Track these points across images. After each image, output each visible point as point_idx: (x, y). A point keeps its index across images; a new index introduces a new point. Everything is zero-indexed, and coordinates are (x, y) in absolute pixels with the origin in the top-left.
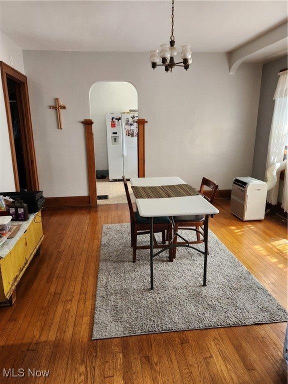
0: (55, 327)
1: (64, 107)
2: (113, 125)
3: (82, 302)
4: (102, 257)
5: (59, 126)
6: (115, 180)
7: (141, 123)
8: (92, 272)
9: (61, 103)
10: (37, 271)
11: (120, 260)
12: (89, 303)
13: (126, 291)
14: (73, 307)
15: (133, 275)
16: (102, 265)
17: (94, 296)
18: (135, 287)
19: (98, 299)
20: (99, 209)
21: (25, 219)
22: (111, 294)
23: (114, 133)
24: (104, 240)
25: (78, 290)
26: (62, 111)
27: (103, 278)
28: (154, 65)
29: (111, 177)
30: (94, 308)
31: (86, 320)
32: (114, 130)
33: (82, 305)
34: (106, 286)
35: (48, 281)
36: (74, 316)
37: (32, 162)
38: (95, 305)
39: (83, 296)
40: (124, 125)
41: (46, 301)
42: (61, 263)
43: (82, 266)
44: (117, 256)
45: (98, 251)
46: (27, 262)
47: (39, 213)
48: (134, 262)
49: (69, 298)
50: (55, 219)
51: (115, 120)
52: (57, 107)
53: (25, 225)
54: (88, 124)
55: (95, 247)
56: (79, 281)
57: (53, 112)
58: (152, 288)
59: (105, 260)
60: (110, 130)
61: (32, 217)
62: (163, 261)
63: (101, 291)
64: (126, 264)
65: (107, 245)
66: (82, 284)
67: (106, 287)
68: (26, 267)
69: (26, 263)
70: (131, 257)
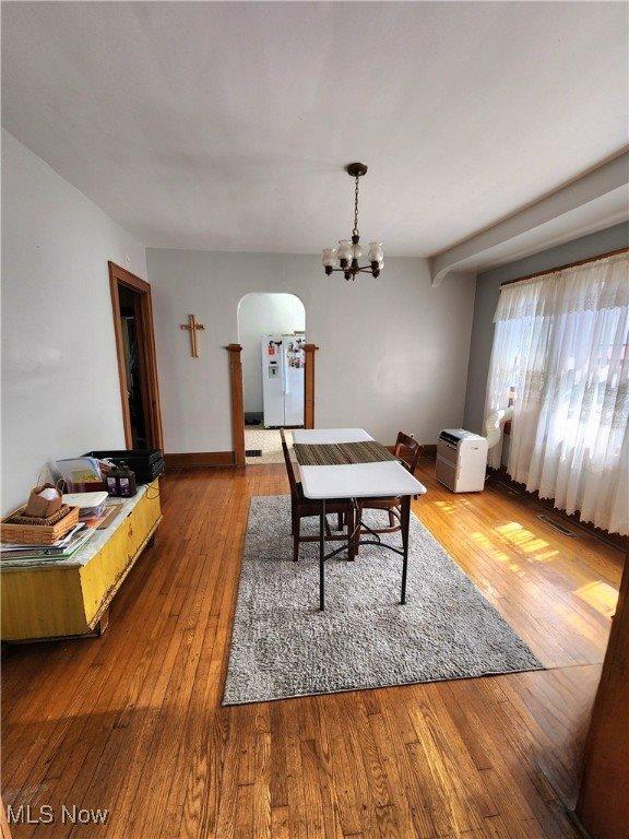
0: (164, 679)
1: (201, 327)
2: (271, 352)
3: (211, 631)
4: (247, 551)
5: (194, 354)
6: (272, 428)
7: (310, 350)
8: (230, 576)
9: (198, 321)
10: (147, 575)
11: (274, 558)
12: (222, 634)
13: (281, 612)
14: (196, 640)
15: (293, 583)
16: (248, 566)
17: (232, 620)
18: (296, 606)
19: (237, 627)
20: (248, 470)
21: (131, 493)
22: (258, 619)
23: (272, 363)
24: (252, 523)
25: (206, 609)
26: (198, 333)
27: (246, 588)
28: (329, 270)
29: (267, 423)
30: (230, 645)
31: (216, 666)
32: (273, 358)
33: (210, 638)
34: (251, 602)
35: (161, 593)
36: (197, 658)
37: (154, 403)
38: (231, 637)
39: (214, 620)
40: (286, 351)
41: (155, 630)
42: (185, 561)
43: (216, 564)
44: (270, 551)
45: (243, 541)
46: (131, 561)
47: (155, 484)
48: (295, 560)
49: (191, 623)
50: (185, 486)
51: (275, 345)
52: (192, 327)
53: (130, 504)
54: (234, 350)
55: (238, 533)
56: (210, 592)
57: (185, 334)
58: (322, 608)
59: (252, 557)
60: (266, 359)
61: (142, 491)
62: (339, 560)
63: (242, 612)
64: (283, 564)
65: (256, 532)
66: (214, 599)
67: (250, 605)
68: (128, 570)
69: (129, 564)
70: (291, 552)
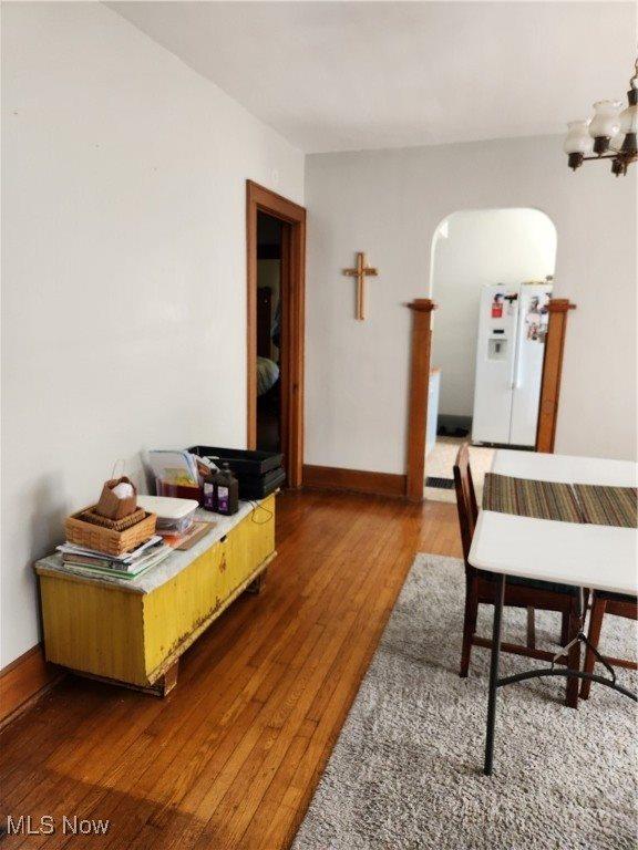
0: (221, 786)
1: (372, 272)
2: (497, 313)
3: (301, 742)
4: (387, 637)
5: (358, 313)
6: (487, 445)
7: (558, 309)
8: (351, 668)
9: (369, 263)
10: (240, 631)
11: (428, 659)
12: (316, 751)
13: (415, 754)
14: (278, 747)
15: (448, 712)
16: (381, 661)
17: (334, 737)
18: (443, 751)
19: (340, 750)
20: (427, 509)
21: (230, 510)
22: (374, 750)
23: (496, 332)
24: (409, 593)
25: (303, 707)
26: (368, 281)
27: (370, 695)
28: (575, 160)
29: (478, 434)
30: (321, 773)
31: (293, 795)
32: (498, 323)
33: (298, 752)
34: (370, 720)
35: (249, 664)
36: (271, 775)
38: (326, 763)
39: (309, 727)
40: (525, 311)
41: (230, 713)
42: (293, 627)
43: (334, 646)
44: (427, 646)
45: (385, 619)
46: (218, 606)
47: (269, 503)
48: (463, 674)
49: (277, 721)
52: (359, 272)
53: (225, 524)
54: (421, 309)
55: (381, 604)
56: (315, 683)
57: (349, 282)
58: (488, 770)
59: (392, 650)
60: (487, 324)
61: (246, 508)
62: (546, 698)
63: (352, 731)
64: (440, 675)
65: (410, 611)
66: (319, 696)
67: (368, 724)
68: (214, 617)
69: (216, 610)
70: (458, 660)
